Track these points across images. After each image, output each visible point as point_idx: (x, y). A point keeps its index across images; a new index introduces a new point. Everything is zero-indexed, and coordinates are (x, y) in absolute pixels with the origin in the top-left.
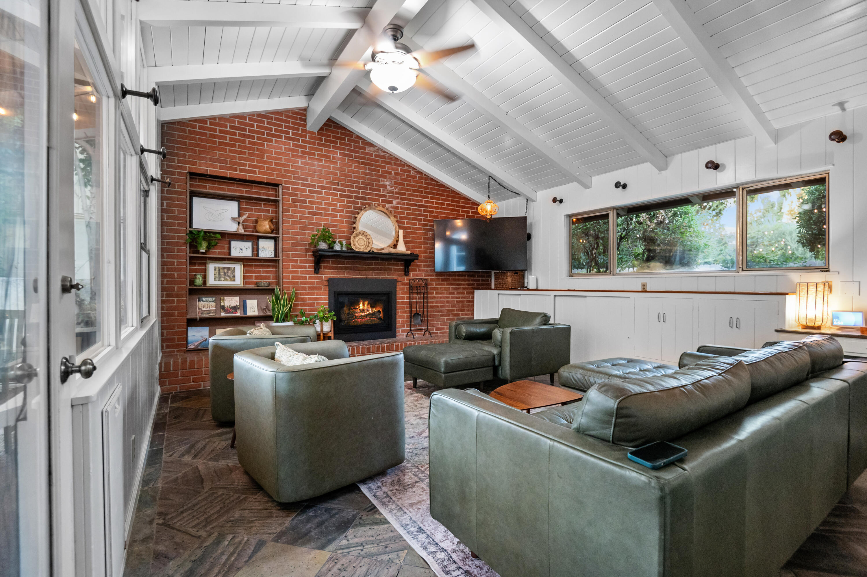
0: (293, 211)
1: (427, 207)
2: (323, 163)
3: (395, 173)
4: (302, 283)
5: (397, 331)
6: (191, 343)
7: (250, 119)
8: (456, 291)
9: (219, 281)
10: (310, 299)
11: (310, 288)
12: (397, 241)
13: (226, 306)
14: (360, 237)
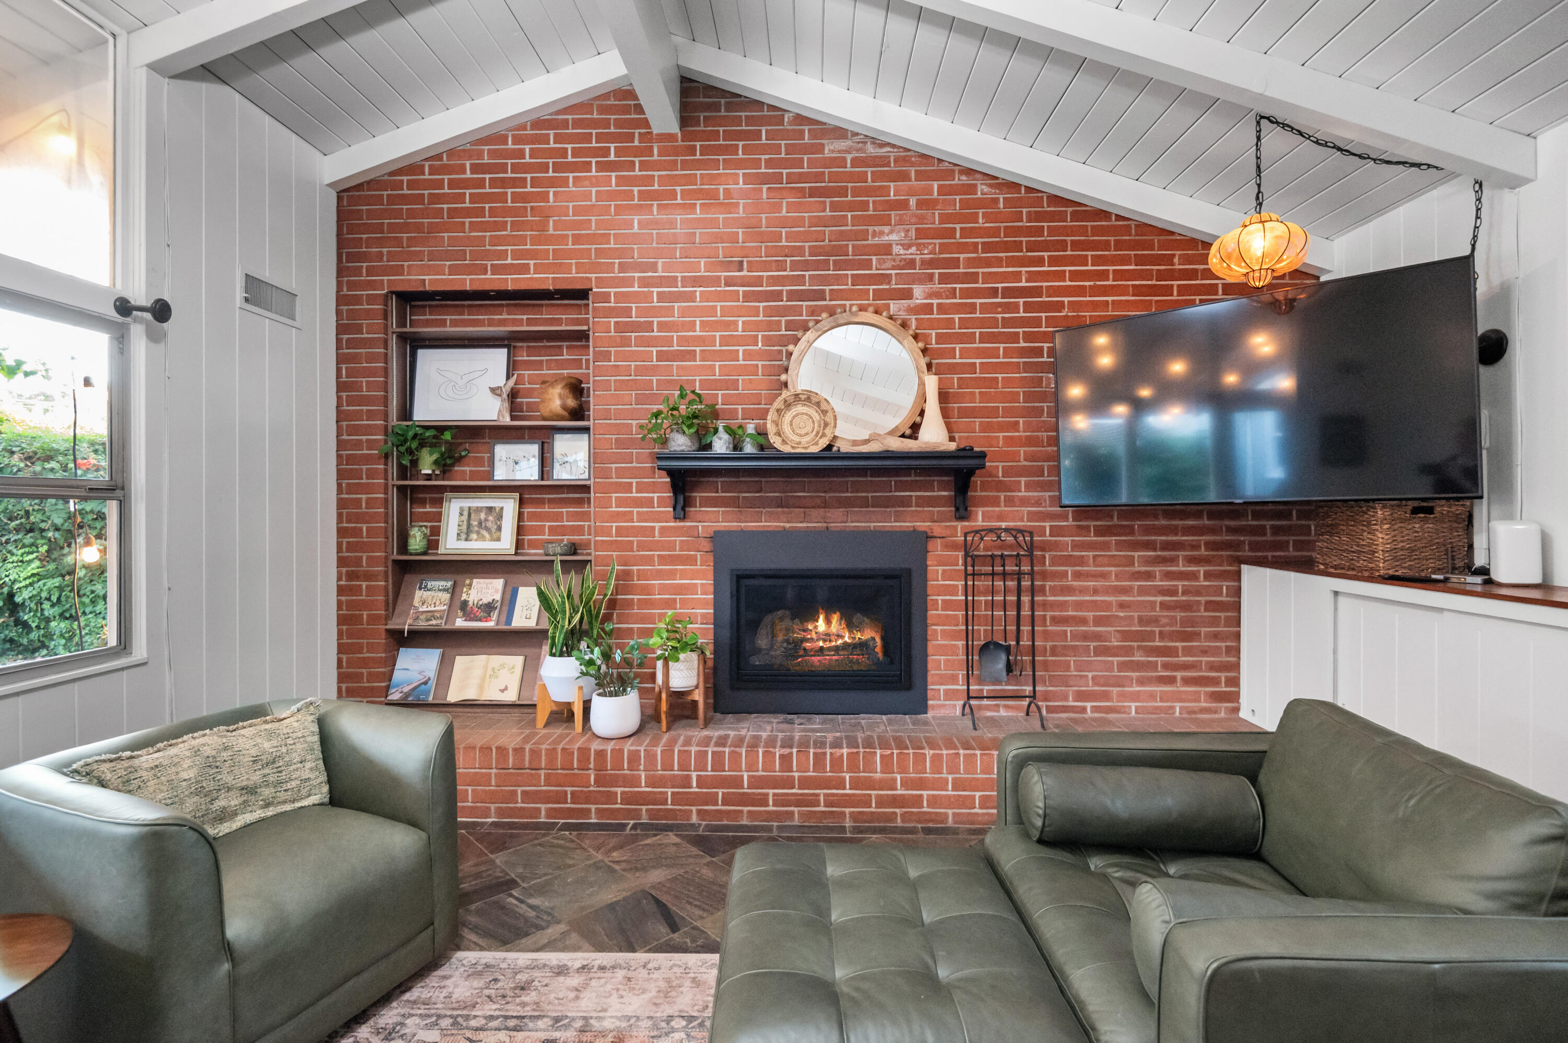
0: (620, 357)
1: (1037, 292)
2: (698, 214)
3: (920, 204)
4: (641, 546)
5: (930, 694)
6: (397, 686)
7: (517, 140)
8: (1157, 569)
9: (466, 540)
10: (663, 589)
11: (663, 560)
12: (922, 414)
13: (471, 603)
14: (800, 408)
